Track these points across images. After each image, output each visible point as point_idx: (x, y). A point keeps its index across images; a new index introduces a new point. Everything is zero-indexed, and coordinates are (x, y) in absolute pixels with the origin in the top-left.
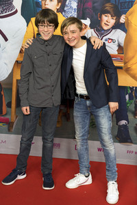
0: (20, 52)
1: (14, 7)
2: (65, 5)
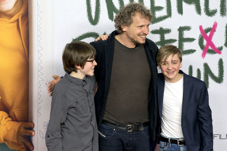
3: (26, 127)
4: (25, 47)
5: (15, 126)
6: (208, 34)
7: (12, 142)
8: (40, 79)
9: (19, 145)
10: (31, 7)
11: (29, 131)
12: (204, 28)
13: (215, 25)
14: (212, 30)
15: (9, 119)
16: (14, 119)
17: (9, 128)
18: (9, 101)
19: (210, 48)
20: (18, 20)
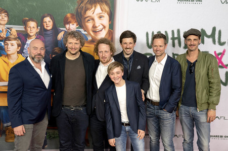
2: (24, 48)
6: (220, 56)
12: (217, 53)
13: (224, 51)
14: (223, 54)
19: (220, 64)
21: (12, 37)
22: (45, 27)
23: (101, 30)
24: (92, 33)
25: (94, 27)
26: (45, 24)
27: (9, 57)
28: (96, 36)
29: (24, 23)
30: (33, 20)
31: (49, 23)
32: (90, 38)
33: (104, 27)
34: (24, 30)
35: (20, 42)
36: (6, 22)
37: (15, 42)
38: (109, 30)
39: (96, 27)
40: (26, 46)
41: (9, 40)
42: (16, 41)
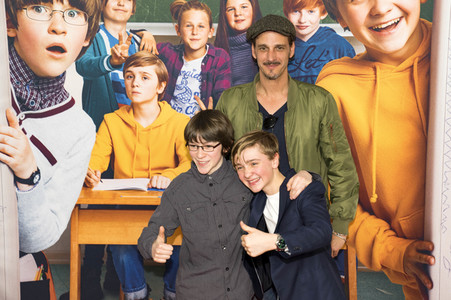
0: (85, 185)
1: (66, 94)
2: (175, 85)
3: (419, 248)
4: (422, 113)
5: (402, 245)
7: (395, 272)
8: (446, 169)
9: (407, 278)
10: (437, 44)
11: (425, 256)
15: (392, 233)
16: (399, 233)
17: (390, 248)
18: (391, 203)
20: (412, 67)
21: (145, 54)
22: (233, 24)
23: (396, 24)
24: (367, 35)
25: (374, 15)
26: (231, 15)
27: (137, 111)
28: (380, 41)
29: (176, 15)
30: (198, 6)
31: (243, 11)
32: (360, 50)
33: (406, 14)
34: (175, 33)
35: (164, 69)
36: (128, 15)
37: (151, 70)
38: (420, 23)
39: (379, 16)
40: (180, 79)
41: (137, 65)
42: (154, 67)
